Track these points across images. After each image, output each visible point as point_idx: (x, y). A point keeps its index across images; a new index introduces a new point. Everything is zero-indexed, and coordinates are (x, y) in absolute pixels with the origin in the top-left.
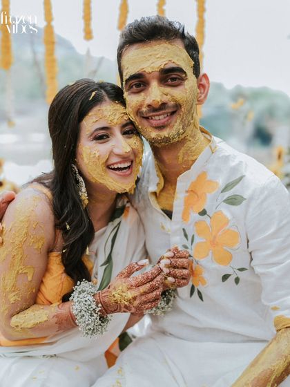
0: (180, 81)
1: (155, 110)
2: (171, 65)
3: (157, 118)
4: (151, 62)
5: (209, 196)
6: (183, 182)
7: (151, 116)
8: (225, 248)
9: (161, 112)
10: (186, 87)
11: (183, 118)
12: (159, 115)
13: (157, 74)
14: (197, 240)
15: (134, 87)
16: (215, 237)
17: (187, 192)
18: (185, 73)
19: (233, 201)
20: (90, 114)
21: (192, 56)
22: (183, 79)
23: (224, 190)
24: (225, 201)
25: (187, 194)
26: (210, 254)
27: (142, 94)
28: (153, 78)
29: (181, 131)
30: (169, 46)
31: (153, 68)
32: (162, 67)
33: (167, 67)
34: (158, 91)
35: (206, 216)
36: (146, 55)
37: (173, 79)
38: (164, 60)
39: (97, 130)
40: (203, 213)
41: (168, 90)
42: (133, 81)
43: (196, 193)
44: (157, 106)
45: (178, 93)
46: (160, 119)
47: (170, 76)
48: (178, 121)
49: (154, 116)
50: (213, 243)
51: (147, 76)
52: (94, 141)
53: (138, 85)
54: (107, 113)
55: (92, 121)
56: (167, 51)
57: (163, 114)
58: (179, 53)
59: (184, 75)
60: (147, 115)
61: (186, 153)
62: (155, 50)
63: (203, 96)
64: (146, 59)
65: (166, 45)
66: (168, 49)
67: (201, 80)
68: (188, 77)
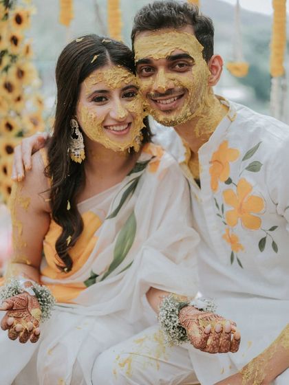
0: (187, 67)
1: (162, 95)
2: (178, 52)
3: (164, 102)
4: (158, 49)
5: (232, 165)
6: (205, 154)
7: (159, 100)
8: (252, 214)
9: (168, 97)
10: (193, 72)
11: (190, 101)
12: (165, 100)
13: (164, 61)
14: (226, 209)
15: (144, 70)
16: (241, 205)
17: (210, 162)
18: (192, 59)
19: (254, 168)
20: (90, 76)
21: (201, 42)
22: (190, 65)
23: (245, 158)
24: (246, 169)
25: (212, 165)
26: (239, 221)
27: (151, 78)
28: (160, 65)
29: (189, 114)
30: (177, 34)
31: (160, 55)
32: (169, 54)
33: (174, 54)
34: (164, 78)
35: (231, 184)
36: (155, 43)
37: (181, 65)
38: (171, 48)
39: (96, 92)
40: (229, 181)
41: (175, 75)
42: (142, 65)
43: (220, 163)
44: (163, 92)
45: (185, 79)
46: (168, 102)
47: (178, 62)
48: (186, 105)
49: (162, 100)
50: (241, 210)
51: (155, 63)
52: (93, 103)
53: (148, 70)
54: (107, 78)
55: (92, 83)
56: (174, 38)
57: (170, 98)
58: (186, 40)
59: (191, 61)
60: (155, 99)
61: (202, 128)
62: (163, 38)
63: (215, 78)
64: (154, 47)
65: (173, 33)
66: (176, 37)
67: (213, 62)
68: (196, 62)
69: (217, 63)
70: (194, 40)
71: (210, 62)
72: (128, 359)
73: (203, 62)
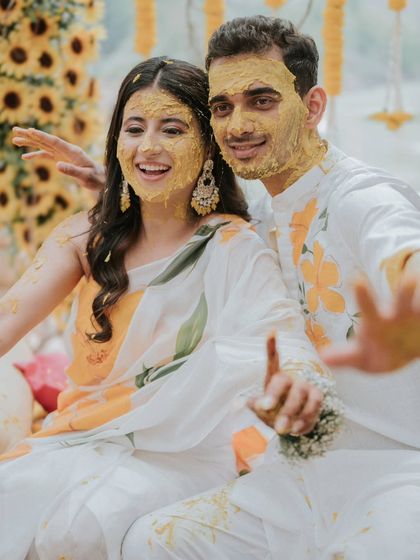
0: (271, 104)
1: (238, 139)
2: (258, 85)
4: (234, 82)
7: (238, 146)
8: (329, 287)
10: (280, 111)
11: (275, 150)
13: (241, 96)
15: (219, 109)
16: (317, 277)
18: (277, 93)
20: (130, 99)
22: (275, 102)
25: (294, 230)
27: (228, 118)
28: (237, 101)
30: (258, 61)
31: (236, 89)
32: (246, 88)
33: (253, 88)
34: (240, 118)
35: (307, 253)
36: (230, 73)
37: (263, 102)
38: (248, 79)
39: (131, 119)
41: (255, 115)
44: (239, 136)
47: (258, 98)
50: (318, 284)
51: (231, 99)
52: (128, 133)
53: (223, 108)
55: (130, 108)
56: (254, 67)
58: (270, 69)
59: (277, 96)
60: (232, 145)
62: (240, 67)
63: (314, 117)
64: (229, 78)
65: (252, 60)
66: (256, 65)
67: (312, 96)
68: (285, 98)
69: (318, 98)
70: (282, 67)
71: (308, 97)
72: (168, 524)
73: (296, 96)
